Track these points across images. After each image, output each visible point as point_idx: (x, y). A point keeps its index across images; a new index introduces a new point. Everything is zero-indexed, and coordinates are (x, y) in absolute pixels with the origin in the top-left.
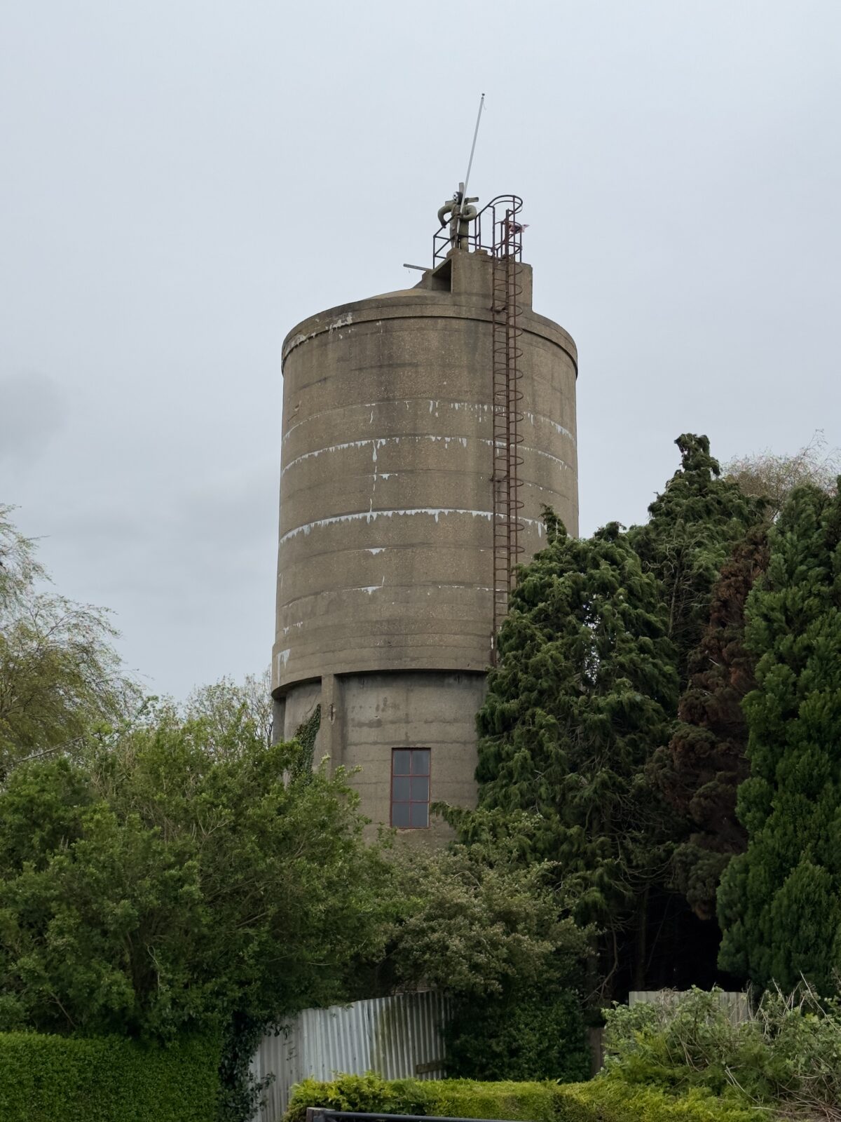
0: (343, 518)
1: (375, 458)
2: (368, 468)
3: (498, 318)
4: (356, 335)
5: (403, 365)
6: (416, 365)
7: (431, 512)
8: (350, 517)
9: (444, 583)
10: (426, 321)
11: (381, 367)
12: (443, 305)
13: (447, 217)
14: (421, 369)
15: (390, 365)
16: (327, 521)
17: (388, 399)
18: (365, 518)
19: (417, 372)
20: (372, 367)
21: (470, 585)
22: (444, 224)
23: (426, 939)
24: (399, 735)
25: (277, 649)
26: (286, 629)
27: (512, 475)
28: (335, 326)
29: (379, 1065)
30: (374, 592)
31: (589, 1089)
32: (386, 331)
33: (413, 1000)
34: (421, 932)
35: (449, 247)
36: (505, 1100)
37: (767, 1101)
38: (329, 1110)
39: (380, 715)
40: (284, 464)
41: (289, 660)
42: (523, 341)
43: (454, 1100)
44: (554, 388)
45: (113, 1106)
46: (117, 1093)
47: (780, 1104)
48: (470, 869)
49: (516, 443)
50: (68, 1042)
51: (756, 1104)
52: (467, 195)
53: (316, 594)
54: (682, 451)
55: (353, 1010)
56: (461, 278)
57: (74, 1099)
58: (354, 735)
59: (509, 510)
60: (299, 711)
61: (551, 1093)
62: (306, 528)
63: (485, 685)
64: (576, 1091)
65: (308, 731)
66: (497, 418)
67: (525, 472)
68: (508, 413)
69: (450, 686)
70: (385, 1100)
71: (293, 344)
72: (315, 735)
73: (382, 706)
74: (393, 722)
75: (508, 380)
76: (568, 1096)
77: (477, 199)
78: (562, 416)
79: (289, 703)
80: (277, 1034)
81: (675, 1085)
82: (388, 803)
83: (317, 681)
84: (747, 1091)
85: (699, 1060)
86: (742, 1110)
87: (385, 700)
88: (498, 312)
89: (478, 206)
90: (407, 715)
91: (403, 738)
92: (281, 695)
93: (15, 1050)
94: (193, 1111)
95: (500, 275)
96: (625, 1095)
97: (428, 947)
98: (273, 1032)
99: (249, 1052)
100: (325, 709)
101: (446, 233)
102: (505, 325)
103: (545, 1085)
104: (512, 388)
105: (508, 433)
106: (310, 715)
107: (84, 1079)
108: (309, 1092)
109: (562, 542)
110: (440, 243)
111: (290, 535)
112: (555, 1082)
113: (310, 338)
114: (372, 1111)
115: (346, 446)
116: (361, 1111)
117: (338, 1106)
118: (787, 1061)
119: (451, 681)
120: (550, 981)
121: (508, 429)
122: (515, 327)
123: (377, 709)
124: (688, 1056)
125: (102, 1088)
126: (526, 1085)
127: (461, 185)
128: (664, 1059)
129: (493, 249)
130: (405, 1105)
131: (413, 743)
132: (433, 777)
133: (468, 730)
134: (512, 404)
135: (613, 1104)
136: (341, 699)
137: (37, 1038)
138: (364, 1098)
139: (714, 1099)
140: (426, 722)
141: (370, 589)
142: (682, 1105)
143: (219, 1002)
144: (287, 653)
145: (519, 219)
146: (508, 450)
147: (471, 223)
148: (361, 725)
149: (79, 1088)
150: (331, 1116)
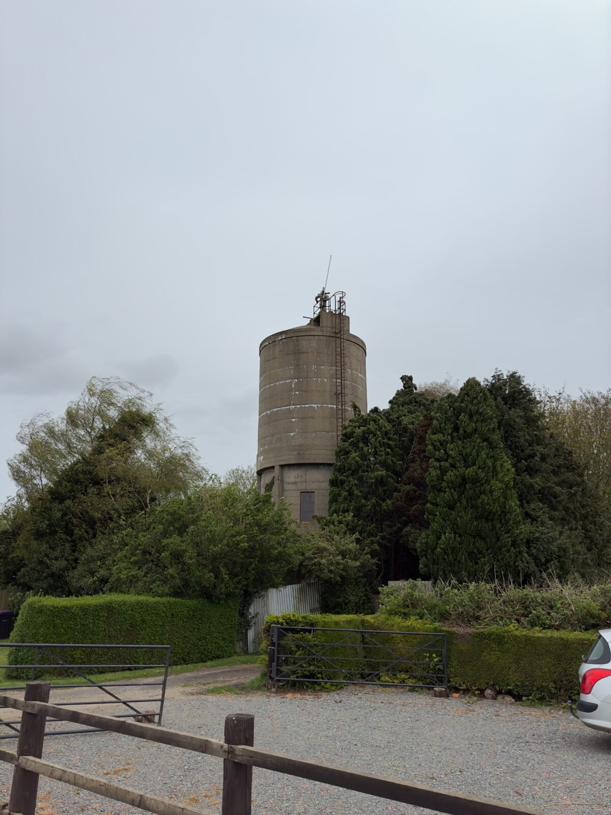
0: (282, 408)
1: (293, 386)
2: (291, 390)
3: (337, 336)
4: (286, 342)
5: (303, 353)
6: (308, 353)
7: (314, 406)
8: (284, 408)
9: (319, 432)
10: (311, 337)
11: (295, 353)
12: (317, 331)
13: (319, 299)
14: (310, 354)
15: (299, 353)
16: (276, 409)
17: (298, 365)
18: (290, 408)
19: (308, 355)
20: (292, 354)
21: (327, 432)
22: (317, 302)
23: (313, 562)
24: (303, 487)
25: (258, 456)
26: (262, 449)
27: (343, 392)
28: (279, 339)
29: (297, 609)
30: (294, 435)
31: (374, 617)
32: (297, 341)
33: (309, 585)
34: (311, 559)
35: (319, 310)
36: (343, 621)
37: (439, 621)
38: (279, 626)
39: (296, 480)
40: (260, 389)
41: (263, 460)
42: (346, 344)
43: (325, 622)
44: (358, 361)
45: (200, 624)
46: (201, 620)
47: (444, 622)
48: (329, 536)
49: (344, 380)
50: (183, 601)
51: (435, 622)
52: (326, 292)
53: (273, 436)
54: (403, 382)
55: (287, 589)
56: (324, 321)
57: (186, 622)
58: (287, 487)
59: (342, 404)
60: (267, 479)
61: (360, 619)
62: (268, 412)
63: (332, 468)
64: (369, 618)
65: (269, 487)
66: (337, 372)
67: (348, 391)
68: (341, 369)
69: (321, 469)
70: (299, 622)
71: (263, 346)
72: (272, 487)
73: (296, 477)
74: (301, 482)
75: (341, 358)
76: (366, 620)
77: (329, 293)
78: (361, 370)
79: (263, 475)
80: (260, 597)
81: (406, 616)
82: (299, 512)
83: (273, 467)
84: (432, 617)
85: (414, 606)
86: (430, 624)
87: (298, 474)
88: (337, 333)
89: (330, 296)
90: (306, 480)
91: (304, 488)
92: (260, 473)
93: (164, 604)
94: (229, 626)
95: (338, 320)
96: (387, 619)
97: (314, 564)
98: (258, 597)
99: (250, 604)
100: (276, 477)
101: (318, 305)
102: (340, 338)
103: (358, 616)
104: (342, 360)
105: (341, 377)
106: (271, 480)
107: (189, 615)
108: (272, 619)
109: (359, 415)
110: (316, 309)
111: (263, 414)
112: (361, 615)
113: (270, 343)
114: (295, 626)
115: (283, 382)
116: (291, 626)
117: (282, 624)
118: (447, 607)
119: (322, 467)
120: (359, 577)
121: (341, 375)
122: (343, 339)
123: (295, 477)
124: (410, 605)
125: (196, 618)
126: (351, 616)
127: (323, 288)
128: (401, 606)
129: (335, 311)
130: (307, 624)
131: (308, 490)
132: (316, 502)
133: (326, 485)
134: (343, 367)
135: (383, 623)
136: (282, 474)
137: (172, 599)
138: (291, 621)
139: (420, 621)
140: (313, 482)
141: (292, 434)
142: (408, 623)
143: (239, 586)
144: (262, 457)
145: (344, 299)
146: (341, 383)
147: (327, 302)
148: (289, 483)
149: (188, 618)
150: (280, 628)
